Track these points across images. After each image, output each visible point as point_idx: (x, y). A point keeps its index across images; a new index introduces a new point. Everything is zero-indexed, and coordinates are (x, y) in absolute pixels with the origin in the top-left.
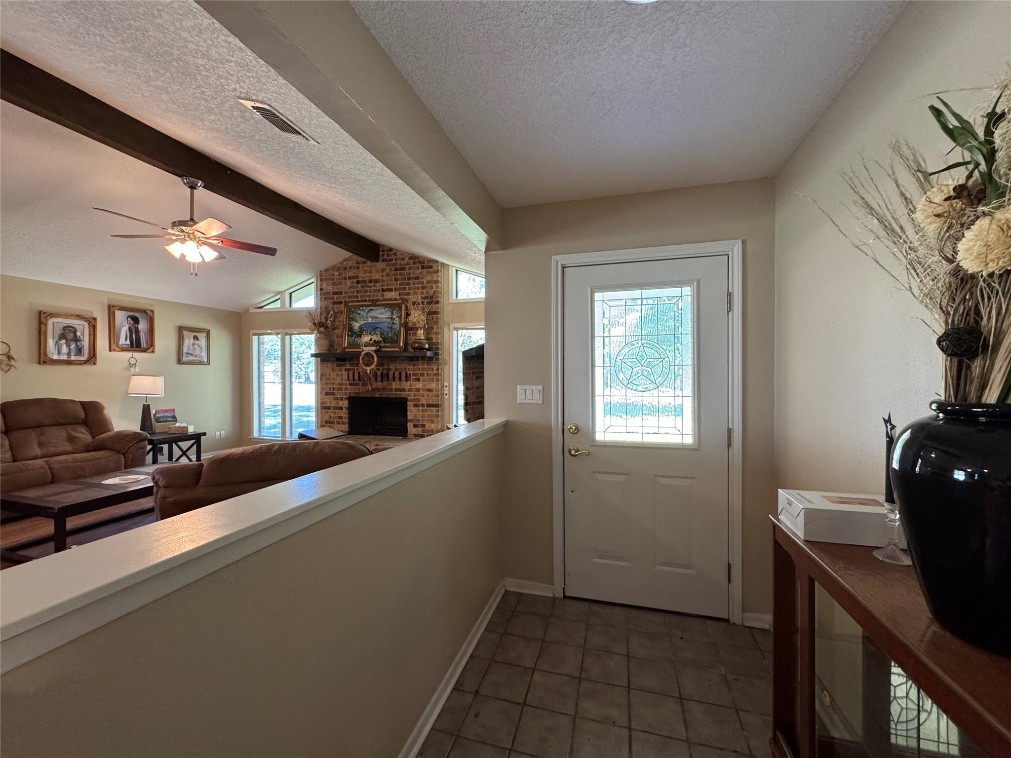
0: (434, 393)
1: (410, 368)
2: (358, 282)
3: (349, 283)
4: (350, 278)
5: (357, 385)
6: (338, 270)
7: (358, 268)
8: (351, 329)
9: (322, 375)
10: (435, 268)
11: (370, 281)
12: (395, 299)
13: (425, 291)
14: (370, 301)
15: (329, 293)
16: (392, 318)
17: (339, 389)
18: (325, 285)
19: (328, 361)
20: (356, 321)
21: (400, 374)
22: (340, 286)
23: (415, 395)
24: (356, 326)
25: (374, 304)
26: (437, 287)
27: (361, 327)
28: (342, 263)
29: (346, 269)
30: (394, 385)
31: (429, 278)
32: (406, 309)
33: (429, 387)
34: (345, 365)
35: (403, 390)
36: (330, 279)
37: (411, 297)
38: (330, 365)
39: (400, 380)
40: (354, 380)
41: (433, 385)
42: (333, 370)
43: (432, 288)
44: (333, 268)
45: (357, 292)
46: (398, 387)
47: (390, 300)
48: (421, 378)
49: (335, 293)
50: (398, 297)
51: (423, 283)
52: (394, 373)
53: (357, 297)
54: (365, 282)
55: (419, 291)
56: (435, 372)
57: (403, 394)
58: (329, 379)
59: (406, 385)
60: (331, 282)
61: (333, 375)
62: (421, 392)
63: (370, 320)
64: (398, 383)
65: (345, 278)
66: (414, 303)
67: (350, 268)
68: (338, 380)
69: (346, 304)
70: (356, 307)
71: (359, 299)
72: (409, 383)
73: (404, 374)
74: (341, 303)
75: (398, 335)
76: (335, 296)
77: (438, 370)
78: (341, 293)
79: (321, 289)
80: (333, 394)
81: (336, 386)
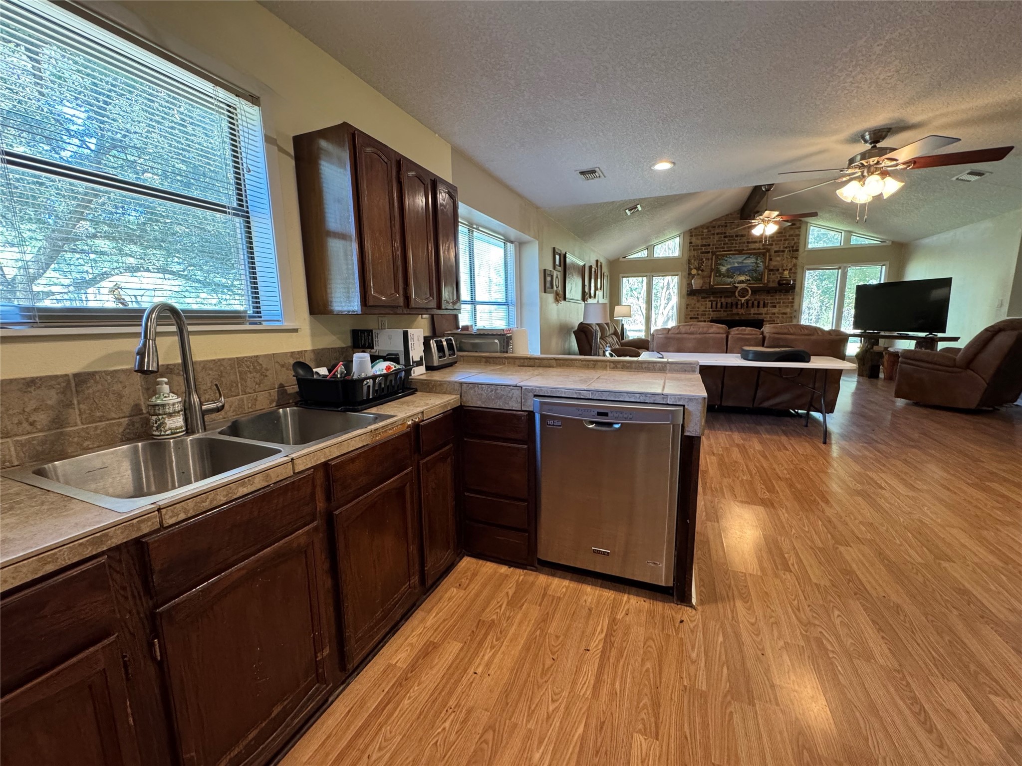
0: (788, 315)
1: (768, 299)
2: (725, 237)
3: (717, 237)
4: (718, 234)
5: (717, 311)
6: (708, 228)
7: (726, 226)
8: (718, 271)
9: (688, 305)
10: (798, 225)
11: (737, 236)
12: (759, 249)
13: (787, 242)
14: (735, 250)
15: (698, 246)
16: (756, 263)
17: (702, 315)
18: (694, 240)
19: (694, 295)
20: (724, 266)
21: (759, 303)
22: (709, 240)
23: (771, 317)
24: (723, 269)
25: (740, 252)
26: (799, 239)
27: (728, 270)
28: (711, 222)
29: (714, 227)
30: (753, 311)
31: (792, 232)
32: (770, 256)
33: (784, 311)
34: (709, 297)
35: (761, 314)
36: (699, 235)
37: (774, 246)
38: (695, 298)
39: (758, 306)
40: (716, 307)
41: (788, 310)
42: (698, 301)
43: (794, 239)
44: (702, 227)
45: (724, 244)
46: (756, 312)
47: (754, 249)
48: (777, 306)
49: (702, 246)
50: (761, 247)
51: (786, 236)
52: (753, 303)
53: (723, 248)
54: (732, 236)
55: (782, 242)
56: (790, 300)
57: (760, 317)
58: (693, 308)
59: (763, 310)
60: (700, 237)
61: (698, 305)
62: (776, 315)
63: (736, 265)
64: (756, 309)
65: (714, 234)
66: (775, 252)
67: (719, 226)
68: (702, 308)
69: (713, 253)
70: (723, 255)
71: (726, 249)
72: (766, 309)
73: (762, 303)
74: (708, 252)
75: (762, 275)
76: (703, 248)
77: (793, 299)
78: (709, 245)
79: (691, 243)
80: (697, 318)
81: (700, 313)
